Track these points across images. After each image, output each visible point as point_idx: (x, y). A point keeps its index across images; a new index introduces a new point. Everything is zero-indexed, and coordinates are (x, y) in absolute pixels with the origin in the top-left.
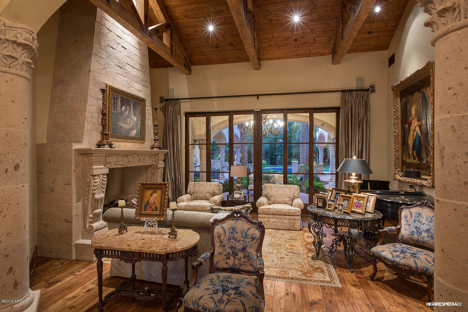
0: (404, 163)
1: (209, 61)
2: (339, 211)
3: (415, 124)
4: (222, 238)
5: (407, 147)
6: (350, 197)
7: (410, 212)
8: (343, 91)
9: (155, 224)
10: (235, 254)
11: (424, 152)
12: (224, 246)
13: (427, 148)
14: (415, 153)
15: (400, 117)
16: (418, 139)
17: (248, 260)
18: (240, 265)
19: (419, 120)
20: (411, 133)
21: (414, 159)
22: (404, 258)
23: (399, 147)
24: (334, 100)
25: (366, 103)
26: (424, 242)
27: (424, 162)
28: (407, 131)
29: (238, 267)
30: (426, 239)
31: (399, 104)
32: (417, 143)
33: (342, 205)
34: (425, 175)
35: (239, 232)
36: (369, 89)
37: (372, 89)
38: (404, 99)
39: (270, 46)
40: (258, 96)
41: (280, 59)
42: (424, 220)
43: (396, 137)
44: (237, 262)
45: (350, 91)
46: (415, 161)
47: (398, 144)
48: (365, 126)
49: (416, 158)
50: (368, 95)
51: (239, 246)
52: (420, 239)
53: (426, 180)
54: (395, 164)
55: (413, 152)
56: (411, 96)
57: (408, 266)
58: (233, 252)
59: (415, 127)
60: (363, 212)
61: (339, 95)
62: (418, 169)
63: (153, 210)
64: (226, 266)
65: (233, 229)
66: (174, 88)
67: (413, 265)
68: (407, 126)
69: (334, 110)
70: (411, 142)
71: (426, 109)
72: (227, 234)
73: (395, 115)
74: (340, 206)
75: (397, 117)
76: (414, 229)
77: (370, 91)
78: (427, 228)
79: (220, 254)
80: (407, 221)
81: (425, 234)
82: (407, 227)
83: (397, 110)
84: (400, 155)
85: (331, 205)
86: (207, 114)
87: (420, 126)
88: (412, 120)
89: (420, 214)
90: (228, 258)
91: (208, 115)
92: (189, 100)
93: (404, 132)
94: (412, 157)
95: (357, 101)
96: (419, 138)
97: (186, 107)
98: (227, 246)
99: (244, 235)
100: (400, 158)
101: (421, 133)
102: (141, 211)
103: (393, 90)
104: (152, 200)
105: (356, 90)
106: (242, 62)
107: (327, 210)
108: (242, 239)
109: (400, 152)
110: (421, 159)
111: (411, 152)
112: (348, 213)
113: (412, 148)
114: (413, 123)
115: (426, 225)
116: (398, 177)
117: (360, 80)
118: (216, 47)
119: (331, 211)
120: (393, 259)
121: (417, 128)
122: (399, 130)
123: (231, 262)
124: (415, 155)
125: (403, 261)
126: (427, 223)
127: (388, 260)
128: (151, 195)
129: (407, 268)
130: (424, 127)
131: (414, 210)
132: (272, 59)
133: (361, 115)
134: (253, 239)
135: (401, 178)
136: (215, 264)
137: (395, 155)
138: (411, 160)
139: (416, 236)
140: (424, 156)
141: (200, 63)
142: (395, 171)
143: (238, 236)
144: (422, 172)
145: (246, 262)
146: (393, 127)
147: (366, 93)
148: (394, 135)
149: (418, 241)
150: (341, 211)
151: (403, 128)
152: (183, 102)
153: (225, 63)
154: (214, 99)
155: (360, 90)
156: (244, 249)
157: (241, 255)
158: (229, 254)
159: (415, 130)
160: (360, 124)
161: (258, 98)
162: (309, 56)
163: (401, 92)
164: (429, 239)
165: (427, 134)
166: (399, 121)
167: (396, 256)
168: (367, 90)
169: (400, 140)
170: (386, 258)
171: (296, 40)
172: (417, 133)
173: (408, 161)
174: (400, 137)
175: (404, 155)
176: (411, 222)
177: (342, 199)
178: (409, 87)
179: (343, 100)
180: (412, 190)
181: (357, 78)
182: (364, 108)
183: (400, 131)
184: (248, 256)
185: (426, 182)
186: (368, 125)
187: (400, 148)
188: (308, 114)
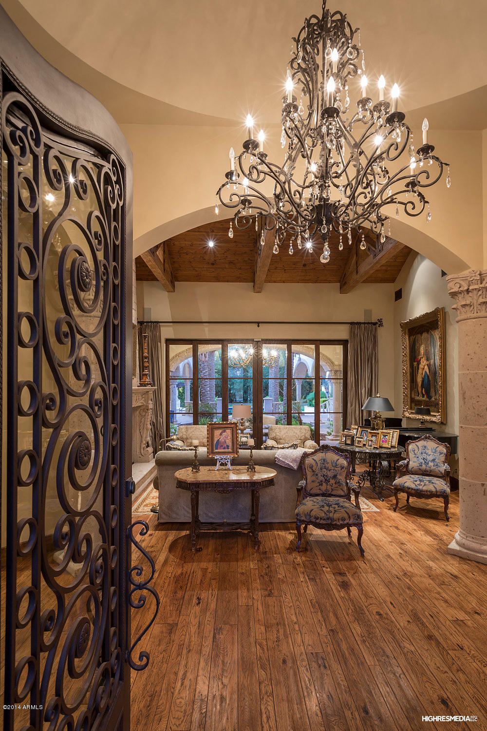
0: (412, 400)
1: (199, 278)
2: (369, 446)
3: (423, 363)
4: (314, 469)
5: (416, 384)
6: (378, 433)
7: (417, 446)
8: (352, 323)
9: (228, 462)
10: (327, 481)
11: (432, 390)
12: (317, 475)
13: (435, 386)
14: (423, 391)
15: (408, 354)
16: (426, 378)
17: (340, 486)
18: (332, 490)
19: (428, 359)
20: (420, 371)
21: (423, 397)
22: (425, 485)
23: (407, 384)
24: (343, 333)
25: (375, 337)
26: (431, 471)
27: (433, 399)
28: (415, 368)
29: (329, 493)
30: (433, 468)
31: (408, 341)
32: (426, 381)
33: (372, 441)
34: (434, 412)
35: (330, 462)
36: (376, 323)
37: (380, 323)
38: (412, 337)
39: (275, 269)
40: (258, 323)
41: (284, 282)
42: (429, 452)
43: (405, 374)
44: (329, 488)
45: (359, 323)
46: (424, 399)
47: (407, 381)
48: (373, 362)
49: (425, 396)
50: (376, 329)
51: (330, 474)
52: (428, 469)
53: (435, 416)
54: (404, 401)
55: (422, 390)
56: (419, 335)
57: (429, 491)
58: (326, 480)
59: (424, 366)
60: (390, 446)
61: (347, 327)
62: (426, 406)
63: (224, 448)
64: (318, 492)
65: (324, 460)
66: (151, 308)
67: (434, 490)
68: (415, 364)
69: (342, 342)
70: (419, 380)
71: (434, 348)
72: (319, 464)
73: (403, 352)
74: (370, 442)
75: (405, 354)
76: (422, 461)
77: (378, 325)
78: (432, 458)
79: (313, 481)
80: (415, 454)
81: (431, 464)
82: (415, 459)
83: (405, 347)
84: (409, 392)
85: (360, 441)
86: (193, 341)
87: (429, 366)
88: (421, 358)
89: (425, 447)
90: (321, 485)
91: (195, 343)
92: (171, 324)
93: (413, 370)
94: (420, 394)
95: (366, 335)
96: (428, 377)
97: (167, 332)
98: (319, 475)
99: (334, 464)
100: (409, 396)
101: (430, 372)
102: (212, 449)
103: (402, 327)
104: (222, 439)
105: (364, 323)
106: (240, 282)
107: (356, 446)
108: (333, 468)
109: (409, 389)
110: (429, 397)
111: (420, 390)
112: (377, 448)
113: (421, 385)
114: (421, 361)
115: (431, 456)
116: (407, 414)
117: (368, 312)
118: (213, 264)
119: (361, 447)
120: (416, 488)
121: (426, 367)
122: (407, 367)
123: (324, 487)
124: (424, 393)
125: (425, 488)
126: (432, 454)
127: (412, 489)
128: (221, 434)
129: (428, 493)
130: (432, 367)
131: (421, 444)
132: (275, 282)
133: (370, 350)
134: (342, 468)
135: (411, 416)
136: (309, 491)
137: (404, 393)
138: (420, 398)
139: (424, 466)
140: (432, 393)
141: (188, 279)
142: (404, 408)
143: (329, 466)
144: (431, 409)
145: (337, 487)
146: (402, 364)
147: (374, 327)
148: (403, 372)
149: (426, 471)
150: (371, 446)
151: (412, 366)
152: (163, 326)
153: (219, 281)
154: (204, 324)
155: (369, 323)
156: (335, 477)
157: (332, 481)
158: (321, 481)
159: (423, 369)
160: (370, 359)
161: (258, 326)
162: (316, 282)
163: (409, 330)
164: (435, 467)
165: (435, 373)
166: (408, 358)
167: (419, 485)
168: (375, 324)
169: (409, 378)
170: (409, 488)
171: (305, 265)
172: (426, 372)
173: (417, 398)
174: (408, 375)
175: (413, 393)
176: (419, 454)
177: (370, 435)
178: (417, 327)
179: (352, 333)
180: (423, 426)
181: (365, 310)
182: (373, 343)
183: (409, 368)
184: (339, 482)
185: (435, 418)
186: (377, 361)
187: (409, 386)
188: (313, 346)
